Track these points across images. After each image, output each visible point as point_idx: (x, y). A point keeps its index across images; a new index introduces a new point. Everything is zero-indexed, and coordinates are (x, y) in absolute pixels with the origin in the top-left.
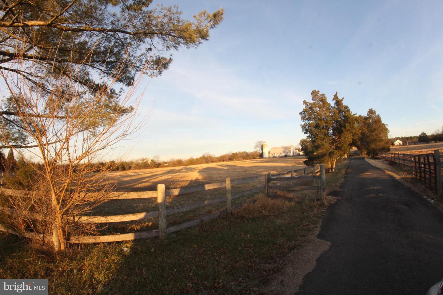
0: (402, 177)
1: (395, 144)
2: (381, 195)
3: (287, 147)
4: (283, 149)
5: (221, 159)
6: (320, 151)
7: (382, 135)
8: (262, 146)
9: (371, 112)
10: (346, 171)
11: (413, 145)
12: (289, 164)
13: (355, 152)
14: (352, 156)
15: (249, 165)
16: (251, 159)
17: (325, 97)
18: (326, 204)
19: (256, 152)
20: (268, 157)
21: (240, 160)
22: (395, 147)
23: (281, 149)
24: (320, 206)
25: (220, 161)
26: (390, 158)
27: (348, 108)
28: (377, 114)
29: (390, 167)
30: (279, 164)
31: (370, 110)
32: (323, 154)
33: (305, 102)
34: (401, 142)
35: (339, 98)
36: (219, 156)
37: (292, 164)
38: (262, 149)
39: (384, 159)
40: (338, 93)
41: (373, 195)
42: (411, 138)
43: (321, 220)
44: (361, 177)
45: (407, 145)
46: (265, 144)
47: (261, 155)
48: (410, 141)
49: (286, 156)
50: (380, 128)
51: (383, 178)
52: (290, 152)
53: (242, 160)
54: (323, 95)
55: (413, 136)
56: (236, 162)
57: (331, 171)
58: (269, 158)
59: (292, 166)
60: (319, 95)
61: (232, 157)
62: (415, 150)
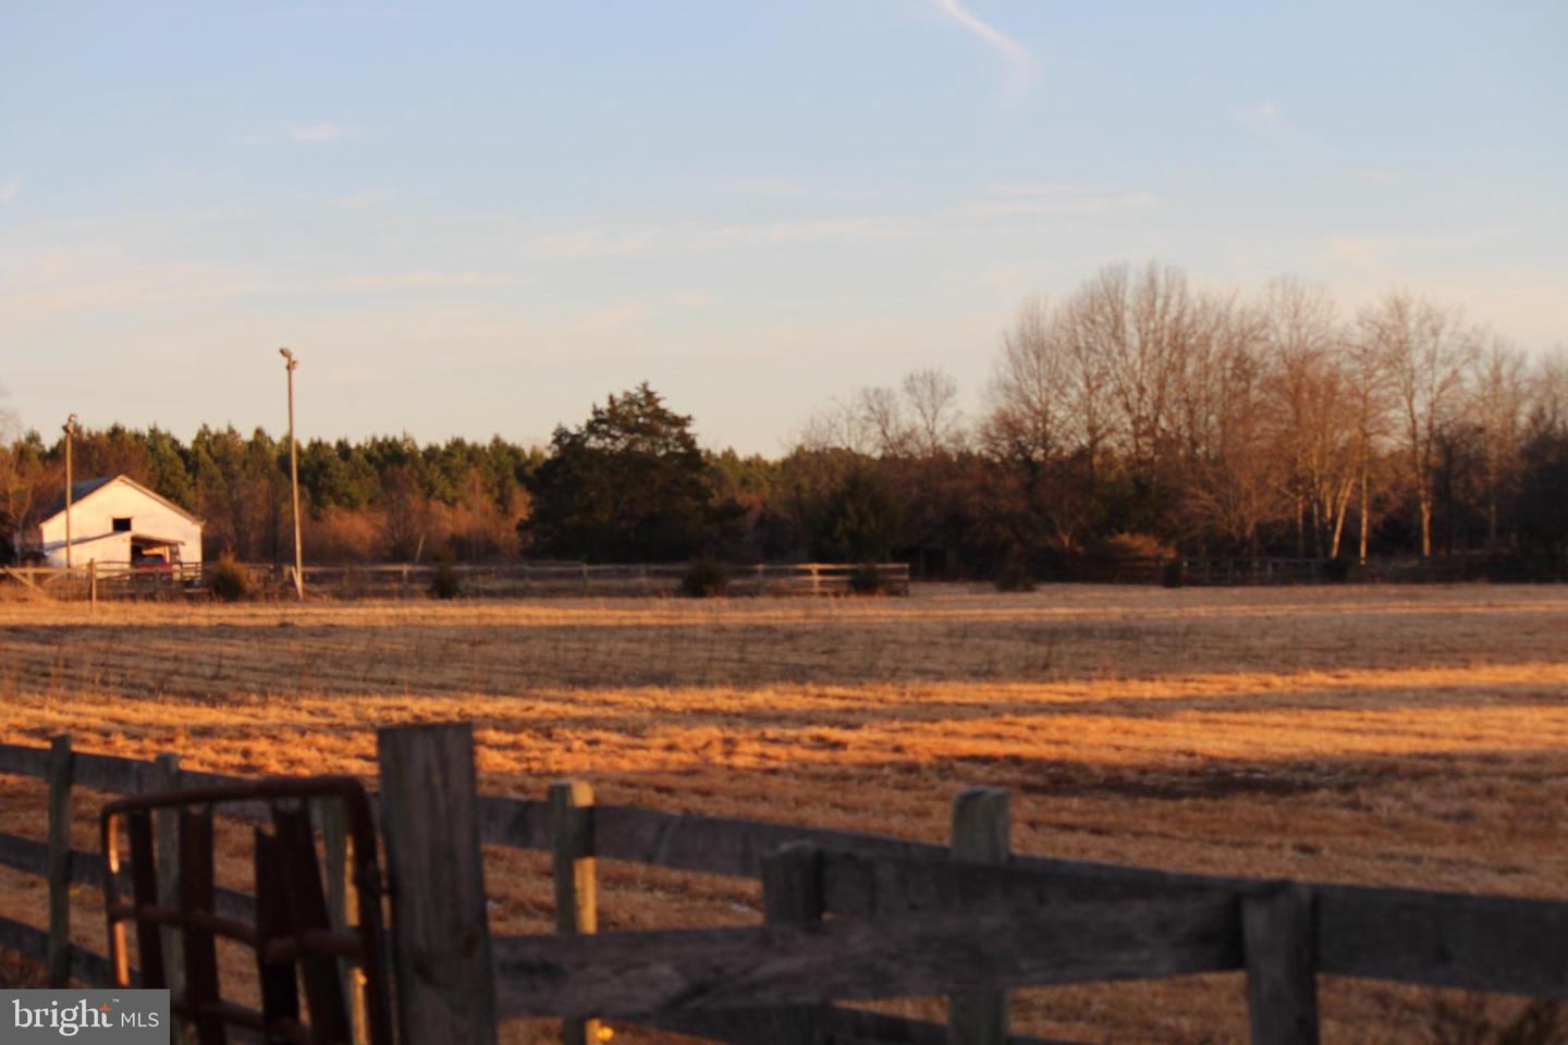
1: (53, 558)
11: (404, 595)
22: (47, 612)
34: (181, 533)
48: (353, 524)
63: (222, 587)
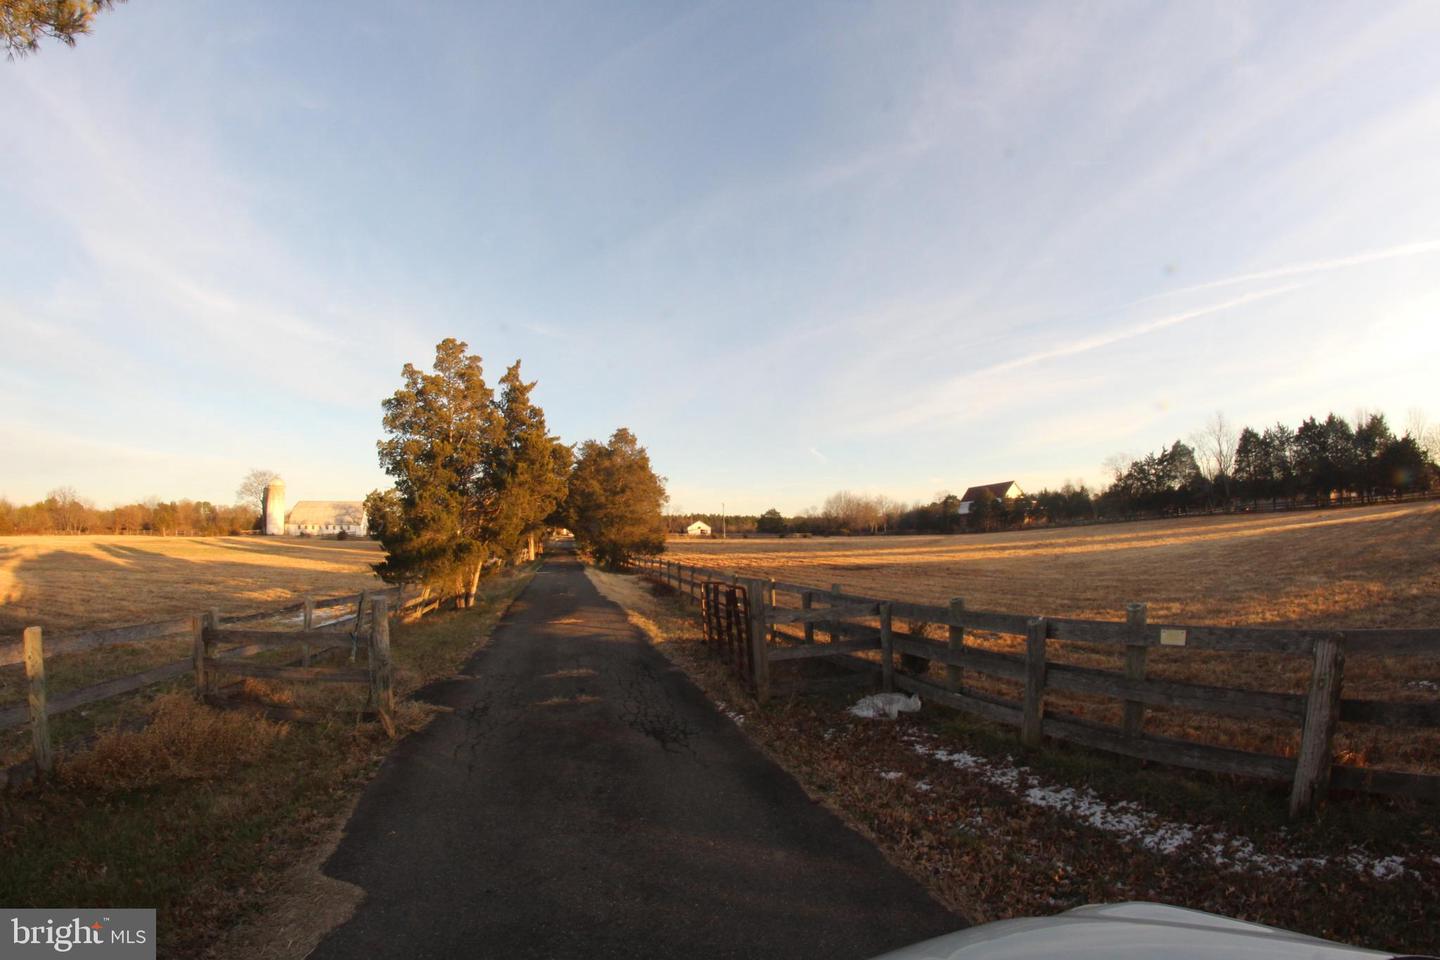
0: (672, 635)
1: (690, 533)
2: (584, 698)
3: (350, 507)
4: (337, 512)
5: (114, 523)
6: (427, 536)
7: (645, 506)
8: (266, 491)
9: (622, 436)
10: (509, 607)
11: (740, 538)
12: (346, 566)
13: (566, 545)
14: (553, 555)
15: (208, 558)
16: (221, 534)
17: (477, 366)
18: (391, 732)
19: (244, 510)
20: (282, 533)
21: (181, 534)
22: (688, 540)
23: (330, 509)
24: (373, 739)
25: (110, 530)
26: (658, 574)
27: (542, 416)
28: (638, 446)
29: (650, 602)
30: (312, 562)
31: (619, 430)
32: (434, 549)
33: (409, 371)
34: (708, 529)
35: (520, 378)
36: (111, 508)
37: (355, 568)
38: (265, 501)
39: (640, 575)
40: (521, 364)
41: (556, 700)
42: (737, 518)
43: (355, 800)
44: (550, 630)
45: (723, 538)
46: (278, 483)
47: (260, 525)
48: (733, 528)
49: (342, 536)
50: (641, 486)
51: (613, 638)
52: (359, 524)
53: (189, 536)
54: (476, 359)
55: (743, 515)
56: (168, 541)
57: (462, 604)
58: (287, 535)
59: (354, 576)
60: (461, 356)
61: (156, 519)
62: (744, 553)
63: (714, 537)
